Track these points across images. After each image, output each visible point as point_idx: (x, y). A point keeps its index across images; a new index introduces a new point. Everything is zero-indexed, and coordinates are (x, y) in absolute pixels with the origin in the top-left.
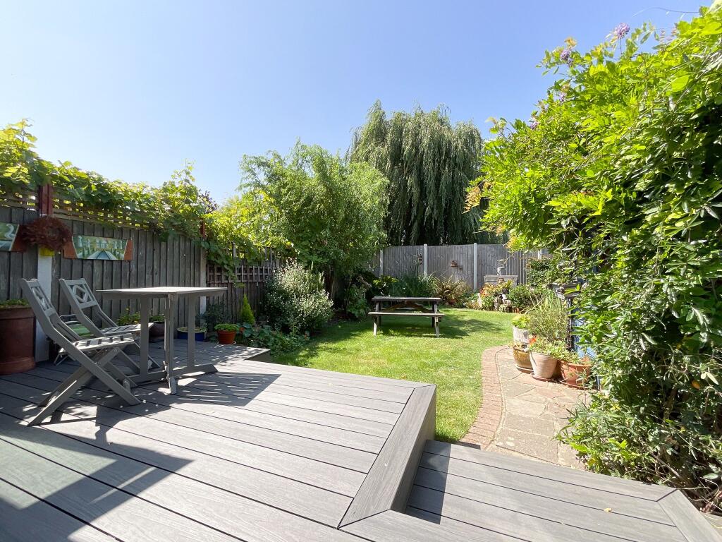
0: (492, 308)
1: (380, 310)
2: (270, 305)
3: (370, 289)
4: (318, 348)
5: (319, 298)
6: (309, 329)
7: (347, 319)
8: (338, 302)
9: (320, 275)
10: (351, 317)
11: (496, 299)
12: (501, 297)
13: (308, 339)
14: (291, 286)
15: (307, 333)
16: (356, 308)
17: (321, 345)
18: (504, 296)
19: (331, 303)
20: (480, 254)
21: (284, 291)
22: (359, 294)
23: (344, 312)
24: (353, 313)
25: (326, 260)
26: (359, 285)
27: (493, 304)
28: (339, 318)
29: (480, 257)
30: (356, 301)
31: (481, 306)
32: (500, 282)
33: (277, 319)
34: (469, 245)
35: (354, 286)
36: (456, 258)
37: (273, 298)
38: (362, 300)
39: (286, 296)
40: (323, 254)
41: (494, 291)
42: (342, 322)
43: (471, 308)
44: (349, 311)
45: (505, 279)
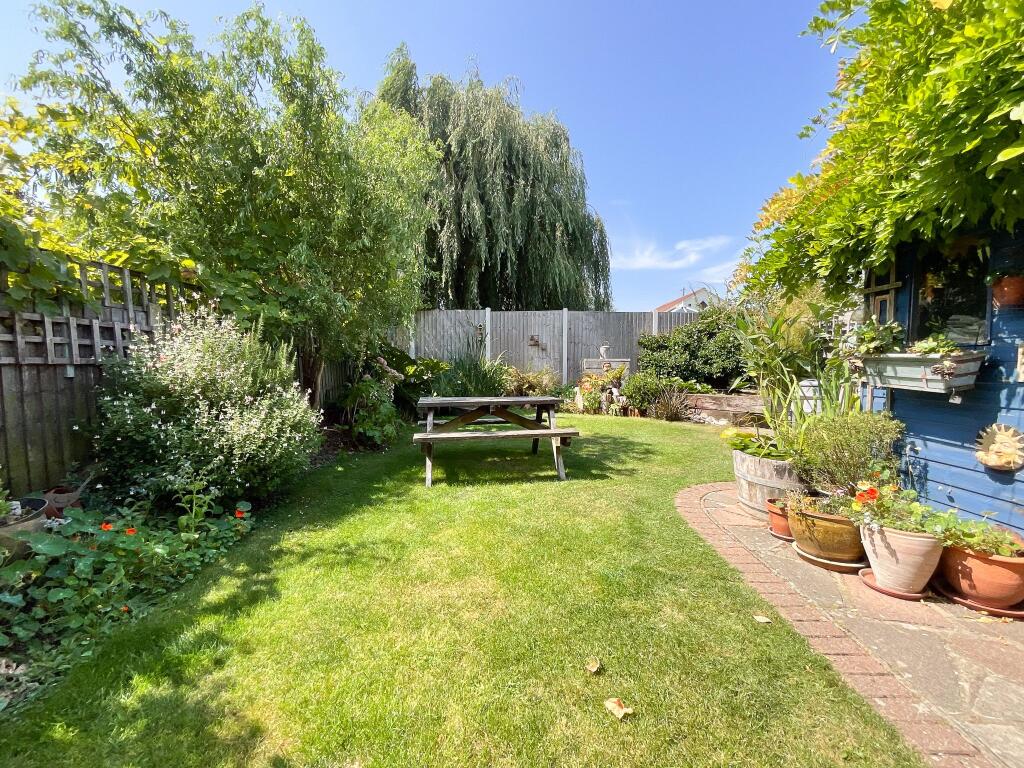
0: (597, 411)
1: (437, 427)
2: (116, 433)
3: (400, 382)
4: (280, 553)
5: (280, 404)
6: (250, 495)
7: (355, 447)
8: (333, 413)
9: (284, 349)
10: (365, 443)
11: (604, 396)
12: (611, 393)
13: (244, 526)
14: (192, 375)
15: (244, 507)
16: (375, 424)
17: (292, 540)
18: (615, 390)
19: (315, 418)
20: (572, 326)
21: (165, 391)
22: (380, 393)
23: (347, 433)
24: (370, 434)
25: (302, 318)
26: (379, 376)
27: (600, 403)
28: (336, 447)
29: (572, 329)
30: (374, 408)
31: (581, 407)
32: (605, 369)
33: (139, 477)
34: (556, 312)
35: (367, 377)
36: (535, 331)
37: (124, 411)
38: (387, 407)
39: (175, 407)
40: (294, 304)
41: (600, 383)
42: (346, 454)
43: (568, 411)
44: (361, 430)
45: (613, 365)
